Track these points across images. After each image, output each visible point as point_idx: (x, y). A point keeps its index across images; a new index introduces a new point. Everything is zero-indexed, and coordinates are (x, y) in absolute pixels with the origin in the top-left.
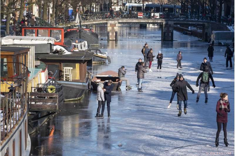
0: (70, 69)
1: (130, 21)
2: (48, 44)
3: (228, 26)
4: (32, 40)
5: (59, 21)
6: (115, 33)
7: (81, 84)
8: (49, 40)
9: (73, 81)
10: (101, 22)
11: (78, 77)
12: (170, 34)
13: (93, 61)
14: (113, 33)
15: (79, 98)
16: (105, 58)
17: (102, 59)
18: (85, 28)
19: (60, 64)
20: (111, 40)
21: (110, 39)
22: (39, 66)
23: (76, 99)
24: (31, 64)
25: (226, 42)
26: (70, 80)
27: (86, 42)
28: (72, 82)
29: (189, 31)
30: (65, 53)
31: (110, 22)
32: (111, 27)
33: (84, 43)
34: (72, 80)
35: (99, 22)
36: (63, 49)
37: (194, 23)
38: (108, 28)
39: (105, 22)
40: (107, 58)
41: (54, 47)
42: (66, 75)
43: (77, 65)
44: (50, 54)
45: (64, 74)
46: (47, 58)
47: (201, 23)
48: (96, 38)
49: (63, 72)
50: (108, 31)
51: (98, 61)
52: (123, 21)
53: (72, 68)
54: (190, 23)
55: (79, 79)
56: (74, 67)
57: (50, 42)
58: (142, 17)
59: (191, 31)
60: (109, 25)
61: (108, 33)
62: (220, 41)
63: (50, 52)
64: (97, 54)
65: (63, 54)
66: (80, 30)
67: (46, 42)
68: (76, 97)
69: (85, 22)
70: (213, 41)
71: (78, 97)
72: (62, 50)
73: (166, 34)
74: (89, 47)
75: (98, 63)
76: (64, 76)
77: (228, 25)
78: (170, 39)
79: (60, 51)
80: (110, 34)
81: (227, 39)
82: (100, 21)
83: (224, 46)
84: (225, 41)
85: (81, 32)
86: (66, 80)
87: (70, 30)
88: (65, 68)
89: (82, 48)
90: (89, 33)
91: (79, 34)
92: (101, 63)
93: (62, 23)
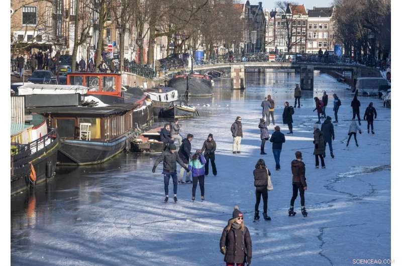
0: (87, 126)
1: (260, 65)
2: (75, 94)
3: (381, 71)
4: (56, 89)
5: (170, 65)
6: (240, 80)
7: (102, 144)
8: (77, 89)
9: (93, 140)
10: (223, 66)
11: (98, 136)
12: (310, 82)
13: (176, 115)
14: (237, 80)
15: (99, 162)
16: (192, 112)
17: (188, 113)
18: (198, 75)
19: (77, 119)
20: (235, 89)
21: (235, 87)
22: (31, 121)
23: (96, 162)
24: (19, 119)
25: (374, 91)
26: (88, 139)
27: (176, 92)
28: (91, 141)
29: (343, 77)
30: (97, 105)
31: (234, 67)
32: (235, 73)
33: (173, 93)
34: (91, 139)
35: (221, 67)
37: (340, 67)
38: (232, 74)
39: (229, 66)
40: (195, 112)
42: (82, 132)
43: (98, 121)
44: (78, 106)
45: (81, 131)
47: (349, 68)
48: (208, 87)
49: (79, 129)
50: (232, 77)
52: (250, 65)
53: (90, 124)
54: (335, 67)
55: (100, 138)
56: (94, 123)
57: (78, 92)
58: (274, 60)
59: (344, 78)
60: (232, 70)
61: (232, 80)
62: (365, 90)
64: (181, 107)
65: (94, 107)
66: (187, 77)
67: (73, 92)
68: (94, 161)
70: (357, 90)
71: (99, 160)
72: (95, 102)
73: (304, 81)
75: (182, 118)
76: (81, 134)
77: (382, 70)
78: (310, 88)
79: (92, 103)
80: (235, 81)
81: (373, 88)
82: (222, 65)
83: (370, 96)
84: (371, 90)
86: (84, 139)
88: (81, 124)
89: (167, 99)
90: (199, 80)
91: (186, 81)
92: (187, 118)
93: (173, 68)
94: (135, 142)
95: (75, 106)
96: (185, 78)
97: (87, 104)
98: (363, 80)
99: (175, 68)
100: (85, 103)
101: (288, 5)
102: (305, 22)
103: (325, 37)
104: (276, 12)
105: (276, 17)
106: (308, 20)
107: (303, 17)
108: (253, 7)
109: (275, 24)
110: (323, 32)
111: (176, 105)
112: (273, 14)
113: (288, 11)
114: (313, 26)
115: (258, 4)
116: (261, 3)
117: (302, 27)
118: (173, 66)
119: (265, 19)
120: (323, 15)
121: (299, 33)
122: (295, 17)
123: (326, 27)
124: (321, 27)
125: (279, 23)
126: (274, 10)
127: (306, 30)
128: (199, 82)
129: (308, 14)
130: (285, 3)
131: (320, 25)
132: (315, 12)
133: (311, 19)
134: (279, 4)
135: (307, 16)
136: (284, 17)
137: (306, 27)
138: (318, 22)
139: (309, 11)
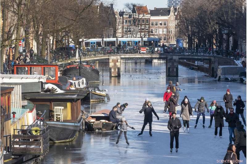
0: (61, 109)
1: (133, 56)
2: (39, 82)
3: (235, 61)
4: (22, 78)
5: (59, 57)
6: (117, 69)
7: (73, 124)
8: (40, 78)
9: (65, 121)
10: (103, 58)
11: (69, 118)
12: (175, 70)
13: (91, 99)
14: (115, 69)
15: (71, 139)
16: (104, 96)
17: (101, 97)
18: (86, 65)
19: (51, 103)
20: (113, 77)
21: (113, 75)
22: (26, 106)
23: (68, 140)
24: (17, 104)
25: (234, 77)
26: (61, 120)
27: (84, 79)
28: (62, 122)
29: (195, 66)
30: (57, 91)
31: (112, 58)
32: (113, 63)
33: (82, 80)
34: (63, 120)
35: (101, 58)
36: (55, 87)
37: (200, 58)
38: (110, 64)
39: (107, 57)
40: (106, 96)
41: (46, 85)
42: (56, 115)
43: (69, 104)
44: (41, 93)
45: (55, 114)
46: (37, 98)
47: (207, 58)
48: (97, 75)
49: (54, 112)
50: (110, 66)
51: (97, 99)
52: (125, 57)
53: (63, 108)
54: (196, 57)
55: (71, 119)
56: (66, 107)
57: (41, 80)
58: (145, 52)
59: (197, 66)
60: (111, 61)
61: (110, 69)
62: (227, 76)
63: (42, 90)
64: (95, 92)
65: (55, 93)
66: (80, 67)
67: (36, 80)
68: (67, 139)
69: (86, 58)
70: (220, 77)
71: (70, 138)
72: (54, 89)
73: (171, 69)
74: (87, 85)
75: (96, 101)
76: (55, 116)
77: (236, 59)
78: (175, 75)
79: (52, 90)
80: (113, 70)
81: (234, 74)
82: (102, 56)
83: (230, 81)
84: (232, 76)
85: (81, 68)
86: (57, 121)
87: (70, 67)
88: (55, 108)
89: (79, 86)
90: (89, 69)
91: (79, 70)
92: (100, 101)
93: (61, 60)
94: (89, 122)
95: (39, 92)
96: (78, 67)
97: (48, 90)
98: (225, 68)
99: (63, 60)
100: (47, 90)
101: (134, 6)
102: (148, 20)
103: (165, 33)
104: (123, 12)
105: (124, 16)
106: (151, 19)
107: (147, 16)
108: (105, 7)
109: (123, 22)
110: (163, 28)
111: (91, 91)
112: (122, 14)
113: (134, 11)
114: (154, 23)
115: (110, 6)
116: (112, 5)
117: (145, 24)
118: (61, 58)
119: (116, 18)
120: (163, 14)
121: (143, 29)
122: (141, 16)
123: (165, 24)
124: (161, 24)
125: (126, 21)
126: (122, 11)
127: (149, 27)
128: (90, 71)
130: (132, 4)
131: (160, 22)
132: (156, 12)
133: (153, 18)
134: (128, 5)
135: (150, 15)
136: (130, 16)
137: (149, 24)
138: (159, 20)
139: (151, 11)
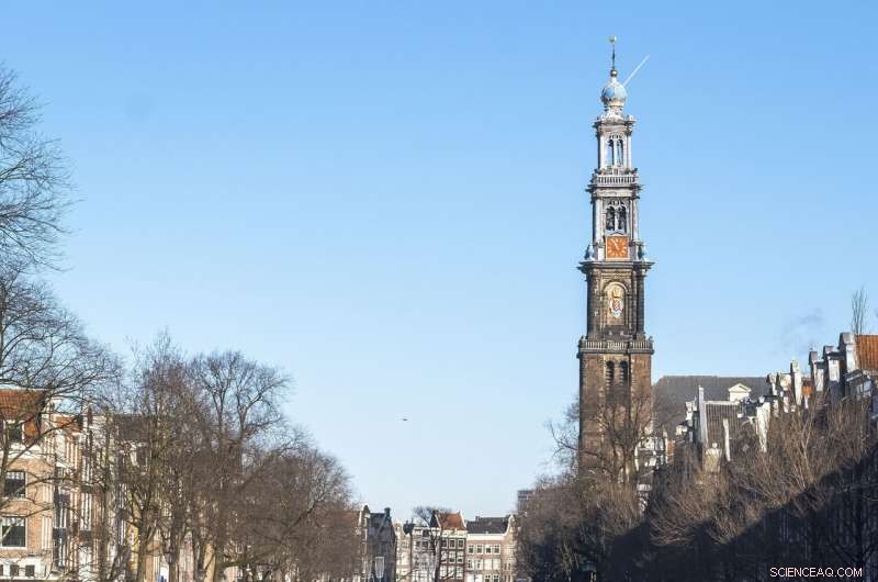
101: (434, 512)
102: (462, 542)
103: (496, 567)
104: (412, 525)
105: (414, 533)
106: (468, 538)
107: (460, 534)
108: (375, 516)
109: (411, 545)
110: (493, 558)
112: (408, 528)
113: (433, 523)
114: (475, 548)
115: (383, 512)
116: (388, 510)
117: (457, 550)
119: (395, 537)
120: (492, 530)
121: (452, 560)
122: (447, 533)
123: (497, 551)
124: (489, 550)
125: (418, 543)
126: (410, 522)
127: (464, 556)
129: (467, 529)
130: (428, 509)
131: (487, 546)
132: (480, 526)
133: (472, 537)
134: (420, 512)
135: (466, 532)
136: (426, 533)
137: (464, 550)
138: (485, 542)
139: (469, 523)
